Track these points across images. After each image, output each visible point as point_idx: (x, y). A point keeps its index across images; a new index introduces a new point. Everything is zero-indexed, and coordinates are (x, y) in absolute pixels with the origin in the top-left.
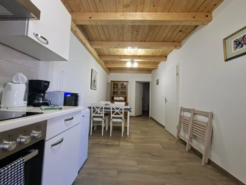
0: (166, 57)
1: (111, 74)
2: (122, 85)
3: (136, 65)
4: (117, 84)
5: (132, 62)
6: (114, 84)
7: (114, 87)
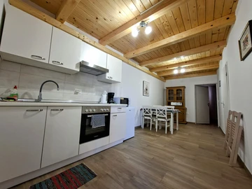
0: (221, 55)
1: (167, 81)
2: (177, 90)
3: (183, 71)
4: (172, 90)
5: (179, 68)
6: (169, 91)
7: (169, 94)
